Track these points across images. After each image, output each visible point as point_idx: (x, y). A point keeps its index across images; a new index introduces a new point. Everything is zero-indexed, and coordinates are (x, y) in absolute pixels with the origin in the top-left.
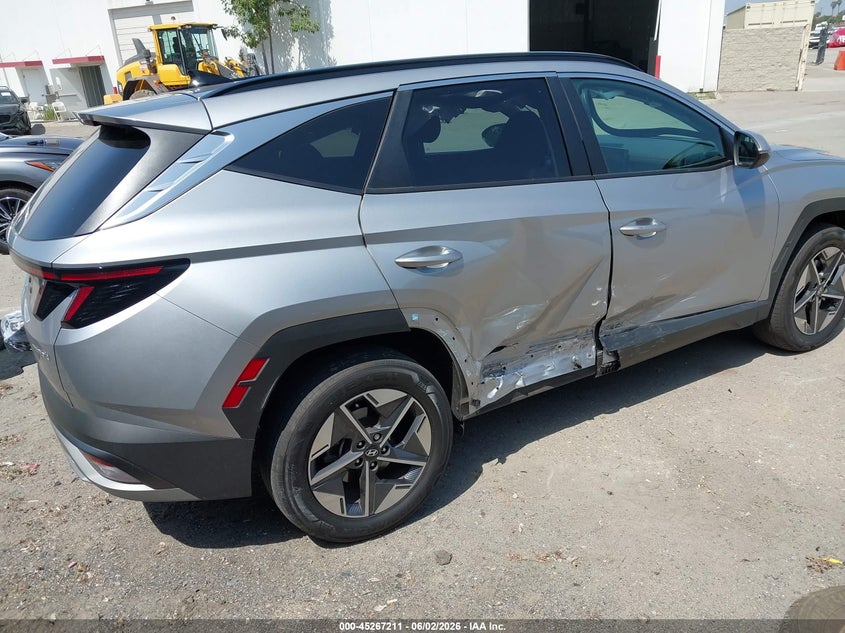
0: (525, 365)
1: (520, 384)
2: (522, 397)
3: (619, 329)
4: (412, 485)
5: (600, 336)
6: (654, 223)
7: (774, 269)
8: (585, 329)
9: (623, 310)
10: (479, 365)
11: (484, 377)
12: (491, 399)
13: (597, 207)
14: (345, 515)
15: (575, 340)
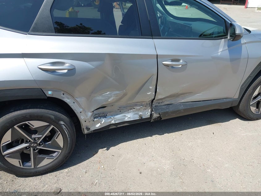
0: (117, 115)
1: (113, 122)
2: (114, 127)
3: (163, 104)
4: (55, 158)
5: (153, 106)
6: (181, 61)
7: (242, 86)
8: (146, 103)
9: (163, 97)
10: (90, 114)
11: (95, 118)
12: (97, 127)
13: (153, 52)
14: (22, 167)
15: (141, 107)
